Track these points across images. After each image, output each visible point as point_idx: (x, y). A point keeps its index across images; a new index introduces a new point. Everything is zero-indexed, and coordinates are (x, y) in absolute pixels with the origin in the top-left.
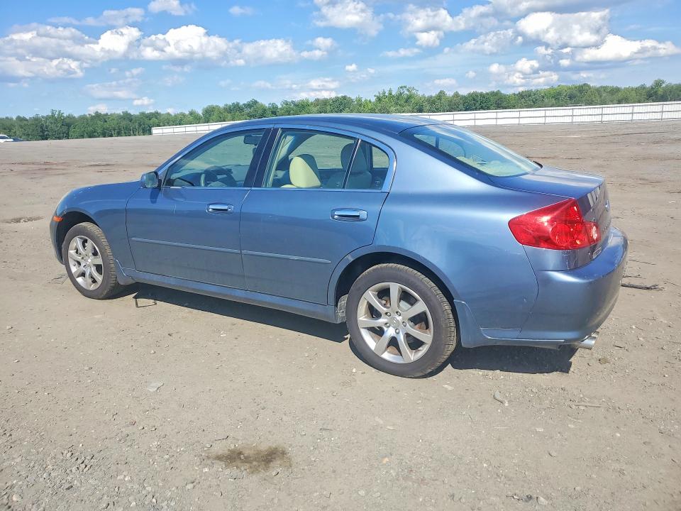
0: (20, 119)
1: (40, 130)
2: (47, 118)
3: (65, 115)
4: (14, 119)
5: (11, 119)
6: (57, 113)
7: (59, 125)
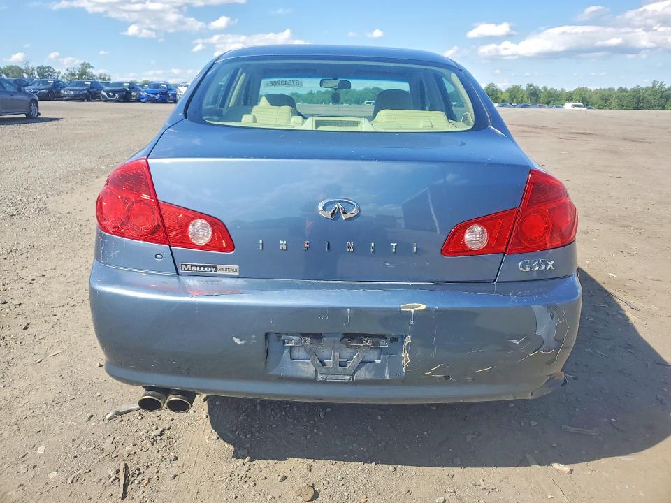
0: (621, 90)
1: (635, 101)
2: (647, 89)
3: (666, 87)
4: (616, 90)
5: (614, 89)
6: (659, 84)
7: (657, 97)
